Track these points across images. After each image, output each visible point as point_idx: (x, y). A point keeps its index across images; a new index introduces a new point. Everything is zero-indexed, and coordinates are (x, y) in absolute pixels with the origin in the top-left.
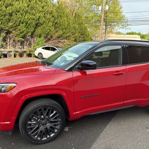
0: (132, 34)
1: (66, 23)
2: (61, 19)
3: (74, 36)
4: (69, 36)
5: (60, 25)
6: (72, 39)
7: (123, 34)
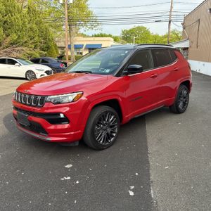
0: (102, 36)
1: (21, 23)
2: (12, 15)
3: (32, 41)
4: (26, 42)
5: (12, 25)
6: (30, 46)
7: (88, 37)
